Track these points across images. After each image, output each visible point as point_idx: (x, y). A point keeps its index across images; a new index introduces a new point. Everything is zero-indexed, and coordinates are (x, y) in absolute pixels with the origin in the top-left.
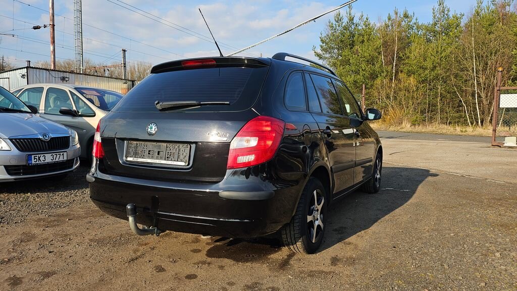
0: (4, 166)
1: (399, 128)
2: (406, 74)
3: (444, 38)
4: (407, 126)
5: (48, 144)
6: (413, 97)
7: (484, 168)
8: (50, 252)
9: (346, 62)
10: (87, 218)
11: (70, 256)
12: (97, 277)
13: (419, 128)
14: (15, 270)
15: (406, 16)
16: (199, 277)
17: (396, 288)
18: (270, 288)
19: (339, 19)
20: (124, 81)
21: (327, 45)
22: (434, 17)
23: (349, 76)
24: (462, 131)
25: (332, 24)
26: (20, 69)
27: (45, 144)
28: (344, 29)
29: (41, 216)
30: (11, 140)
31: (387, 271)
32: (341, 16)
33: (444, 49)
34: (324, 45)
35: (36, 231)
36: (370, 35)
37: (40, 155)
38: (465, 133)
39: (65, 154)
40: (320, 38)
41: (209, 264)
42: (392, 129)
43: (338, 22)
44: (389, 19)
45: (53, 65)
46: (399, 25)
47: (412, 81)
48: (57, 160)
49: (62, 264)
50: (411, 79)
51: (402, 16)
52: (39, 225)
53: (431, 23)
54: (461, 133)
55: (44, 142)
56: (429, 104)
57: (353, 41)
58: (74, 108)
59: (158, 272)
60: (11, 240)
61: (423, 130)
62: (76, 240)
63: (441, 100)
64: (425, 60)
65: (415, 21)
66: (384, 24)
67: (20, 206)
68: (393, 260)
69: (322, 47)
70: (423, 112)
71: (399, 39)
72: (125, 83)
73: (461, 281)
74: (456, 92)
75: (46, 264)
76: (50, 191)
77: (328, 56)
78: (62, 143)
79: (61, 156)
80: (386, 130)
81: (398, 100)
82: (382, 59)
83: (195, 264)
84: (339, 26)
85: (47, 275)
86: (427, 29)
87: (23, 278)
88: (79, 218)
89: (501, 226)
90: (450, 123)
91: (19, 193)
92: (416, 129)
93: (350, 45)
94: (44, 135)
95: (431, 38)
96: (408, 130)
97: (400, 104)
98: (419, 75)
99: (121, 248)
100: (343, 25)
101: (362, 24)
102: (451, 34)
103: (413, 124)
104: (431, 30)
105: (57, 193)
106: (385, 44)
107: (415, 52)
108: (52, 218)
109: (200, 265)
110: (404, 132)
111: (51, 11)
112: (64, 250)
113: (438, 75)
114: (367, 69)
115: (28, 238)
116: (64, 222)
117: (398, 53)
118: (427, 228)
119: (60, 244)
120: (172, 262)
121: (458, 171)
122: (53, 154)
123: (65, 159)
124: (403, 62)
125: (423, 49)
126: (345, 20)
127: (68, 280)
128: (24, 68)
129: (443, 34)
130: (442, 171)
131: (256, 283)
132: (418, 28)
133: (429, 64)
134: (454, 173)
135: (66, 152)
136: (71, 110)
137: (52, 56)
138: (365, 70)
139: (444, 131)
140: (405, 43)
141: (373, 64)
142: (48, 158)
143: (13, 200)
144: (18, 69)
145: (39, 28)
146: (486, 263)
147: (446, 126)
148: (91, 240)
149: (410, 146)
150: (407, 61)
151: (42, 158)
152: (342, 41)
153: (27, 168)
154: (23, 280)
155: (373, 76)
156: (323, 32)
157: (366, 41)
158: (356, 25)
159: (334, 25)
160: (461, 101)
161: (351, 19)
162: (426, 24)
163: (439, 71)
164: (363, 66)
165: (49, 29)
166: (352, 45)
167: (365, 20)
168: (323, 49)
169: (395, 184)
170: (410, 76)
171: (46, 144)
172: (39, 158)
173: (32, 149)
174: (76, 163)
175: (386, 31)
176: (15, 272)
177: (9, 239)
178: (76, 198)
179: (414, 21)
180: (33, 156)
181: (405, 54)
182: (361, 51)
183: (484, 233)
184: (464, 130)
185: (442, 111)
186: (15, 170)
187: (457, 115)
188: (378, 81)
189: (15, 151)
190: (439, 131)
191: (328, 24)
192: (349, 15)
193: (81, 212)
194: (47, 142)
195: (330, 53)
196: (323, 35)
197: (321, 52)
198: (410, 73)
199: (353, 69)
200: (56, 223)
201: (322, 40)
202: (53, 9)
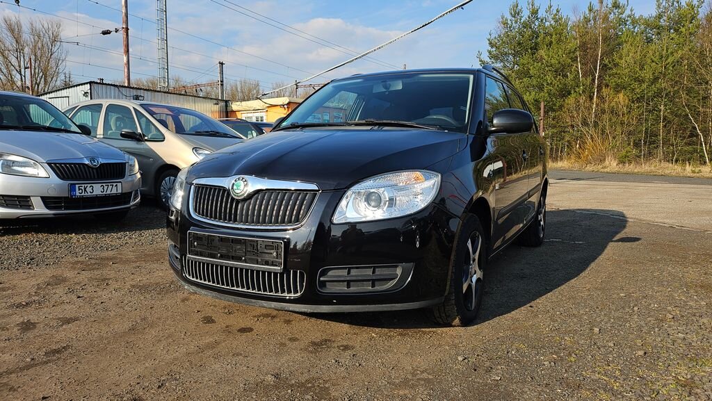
0: (41, 197)
1: (600, 167)
2: (612, 90)
3: (672, 36)
4: (612, 164)
5: (97, 172)
6: (622, 123)
7: (708, 218)
8: (79, 297)
9: (525, 73)
10: (136, 262)
11: (102, 303)
12: (127, 325)
13: (630, 168)
14: (31, 315)
15: (616, 6)
16: (255, 331)
17: (513, 352)
18: (342, 346)
19: (516, 13)
20: (215, 102)
21: (498, 48)
22: (659, 7)
23: (528, 94)
24: (693, 172)
25: (507, 20)
26: (82, 84)
27: (93, 172)
28: (524, 27)
29: (80, 259)
30: (49, 164)
31: (509, 333)
32: (519, 8)
33: (672, 53)
34: (494, 49)
35: (69, 274)
36: (561, 34)
37: (86, 185)
38: (698, 175)
39: (119, 185)
40: (489, 40)
41: (273, 317)
42: (589, 168)
43: (514, 17)
44: (590, 10)
45: (127, 81)
46: (606, 18)
47: (622, 98)
48: (109, 192)
49: (88, 310)
50: (621, 95)
51: (610, 6)
52: (75, 268)
53: (654, 14)
54: (692, 175)
55: (92, 168)
56: (646, 133)
57: (536, 44)
58: (139, 131)
59: (205, 323)
60: (36, 283)
61: (636, 171)
62: (114, 285)
63: (665, 126)
64: (642, 68)
65: (630, 13)
66: (582, 18)
67: (58, 247)
68: (523, 321)
69: (490, 52)
70: (637, 145)
71: (605, 39)
72: (216, 104)
73: (610, 349)
74: (688, 115)
75: (69, 311)
76: (99, 232)
77: (499, 65)
78: (115, 171)
79: (114, 188)
80: (580, 170)
81: (600, 127)
82: (577, 67)
83: (255, 316)
84: (516, 22)
85: (68, 321)
86: (647, 24)
87: (38, 323)
88: (128, 261)
89: (701, 287)
90: (676, 161)
91: (61, 234)
92: (625, 169)
93: (531, 48)
94: (92, 159)
95: (653, 37)
96: (614, 171)
97: (603, 132)
98: (633, 89)
99: (167, 296)
100: (522, 21)
101: (551, 17)
102: (683, 30)
103: (622, 162)
104: (653, 25)
105: (109, 235)
106: (583, 47)
107: (628, 57)
108: (93, 261)
109: (262, 318)
110: (607, 173)
111: (124, 11)
112: (96, 296)
113: (661, 90)
114: (555, 82)
115: (58, 281)
116: (106, 266)
117: (602, 59)
118: (588, 286)
119: (93, 289)
120: (226, 313)
121: (666, 221)
122: (104, 185)
123: (120, 191)
124: (609, 72)
125: (639, 53)
126: (526, 14)
127: (92, 327)
128: (87, 83)
129: (672, 31)
130: (644, 220)
131: (326, 341)
132: (634, 22)
133: (647, 74)
134: (660, 222)
135: (120, 182)
136: (134, 133)
137: (126, 70)
138: (551, 83)
139: (667, 172)
140: (613, 43)
141: (565, 76)
142: (97, 189)
143: (52, 241)
144: (79, 85)
145: (109, 33)
146: (657, 329)
147: (671, 165)
148: (133, 286)
149: (607, 190)
150: (615, 71)
151: (89, 189)
152: (519, 44)
153: (70, 201)
154: (37, 325)
155: (565, 93)
156: (493, 31)
157: (554, 42)
158: (542, 20)
159: (509, 22)
160: (695, 128)
161: (535, 12)
162: (646, 15)
163: (662, 84)
164: (549, 78)
165: (121, 34)
166: (535, 48)
167: (555, 12)
168: (492, 56)
169: (566, 235)
170: (618, 92)
171: (95, 171)
172: (85, 189)
173: (76, 177)
174: (135, 198)
175: (586, 28)
176: (31, 317)
177: (33, 282)
178: (129, 241)
179: (628, 12)
180: (77, 186)
181: (613, 60)
182: (546, 57)
183: (671, 295)
184: (697, 170)
185: (666, 142)
186: (55, 203)
187: (689, 148)
188: (570, 100)
189: (55, 179)
190: (660, 171)
191: (501, 20)
192: (531, 6)
193: (131, 256)
194: (96, 169)
195: (501, 61)
196: (493, 37)
197: (489, 60)
198: (618, 88)
199: (535, 83)
200: (96, 266)
201: (490, 43)
202: (126, 7)
